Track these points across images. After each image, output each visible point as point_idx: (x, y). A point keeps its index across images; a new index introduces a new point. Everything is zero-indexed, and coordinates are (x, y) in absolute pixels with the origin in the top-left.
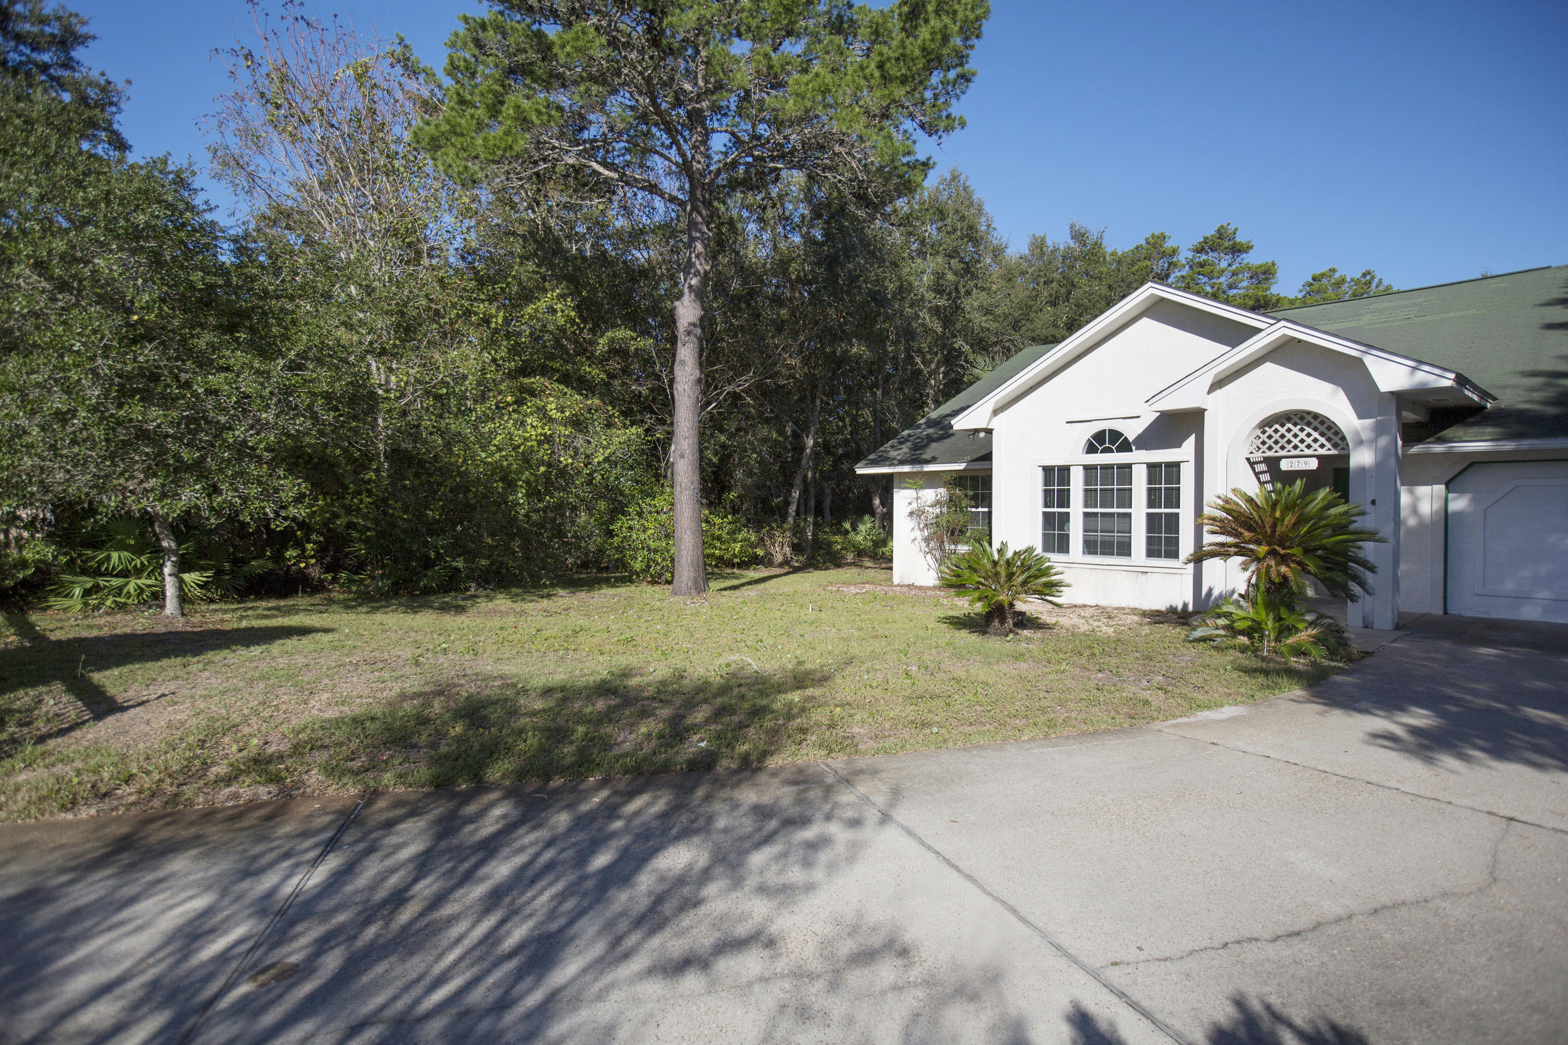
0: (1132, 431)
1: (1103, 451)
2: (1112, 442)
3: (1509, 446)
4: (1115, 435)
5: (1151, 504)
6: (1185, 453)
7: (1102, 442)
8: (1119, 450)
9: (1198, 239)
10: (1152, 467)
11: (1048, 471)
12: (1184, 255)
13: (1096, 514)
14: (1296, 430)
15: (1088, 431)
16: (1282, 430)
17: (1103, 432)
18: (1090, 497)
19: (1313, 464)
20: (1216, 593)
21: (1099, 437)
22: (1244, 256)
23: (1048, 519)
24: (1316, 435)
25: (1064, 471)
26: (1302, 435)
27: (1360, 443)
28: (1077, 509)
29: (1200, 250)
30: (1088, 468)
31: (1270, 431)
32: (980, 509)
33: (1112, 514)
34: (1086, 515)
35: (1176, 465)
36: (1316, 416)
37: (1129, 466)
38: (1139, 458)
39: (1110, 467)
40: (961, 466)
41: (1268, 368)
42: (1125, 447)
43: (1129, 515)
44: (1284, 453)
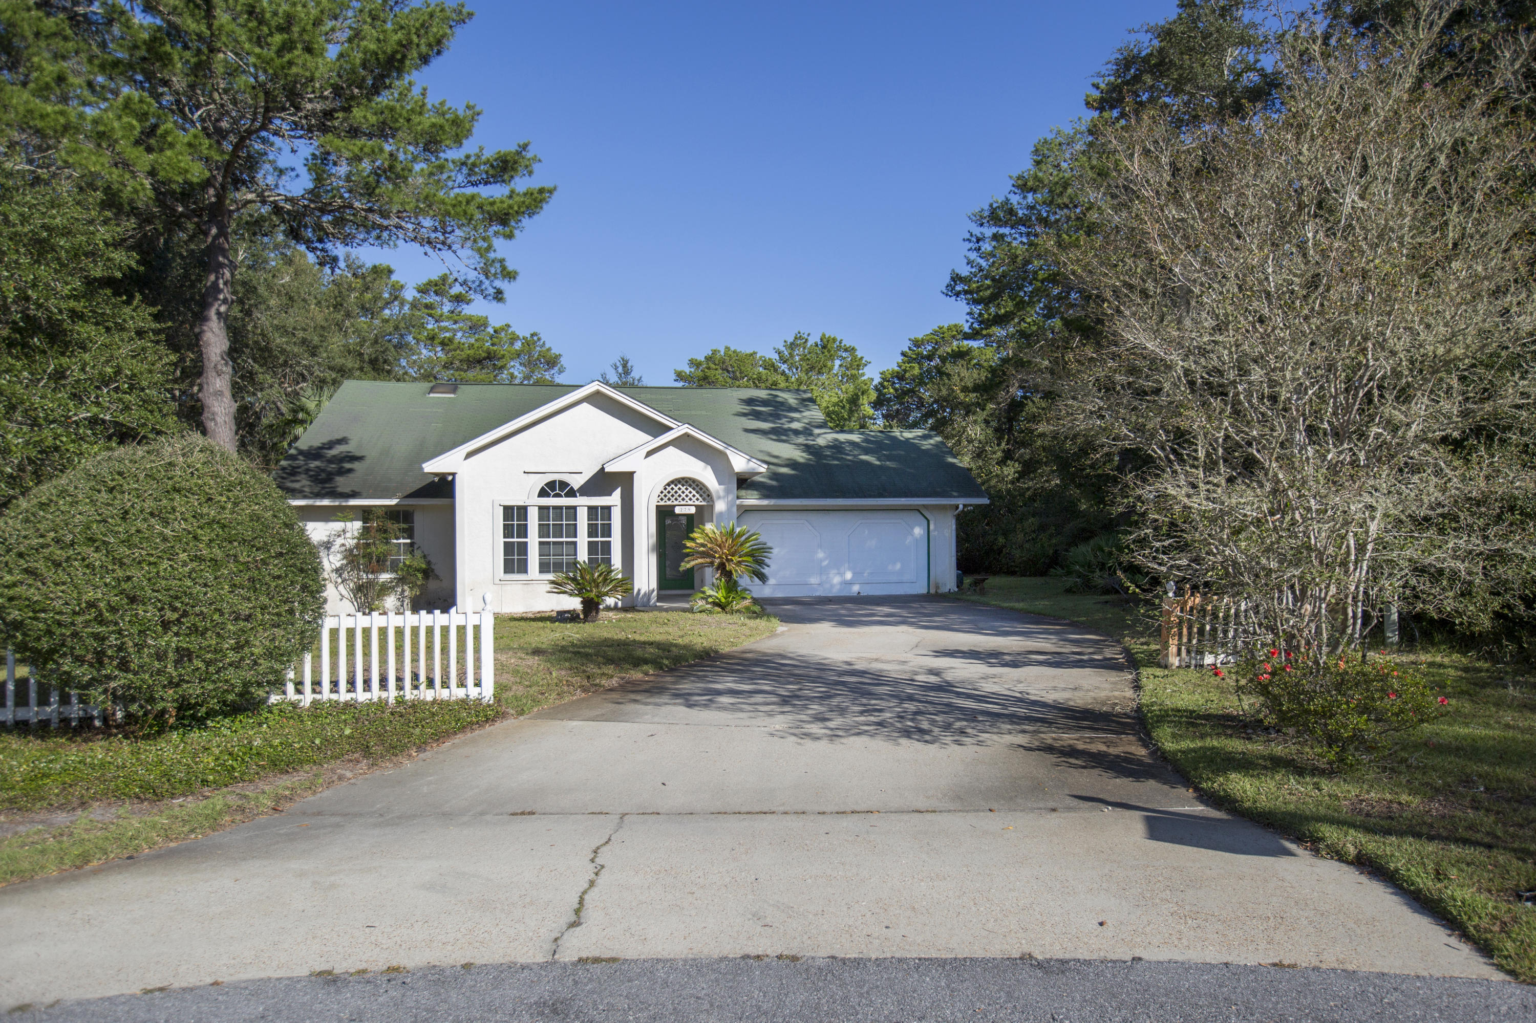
0: (577, 482)
1: (555, 496)
2: (561, 489)
3: (765, 502)
4: (563, 485)
5: (590, 535)
6: (614, 499)
7: (553, 489)
8: (567, 495)
9: (423, 280)
10: (592, 510)
11: (508, 511)
12: (410, 294)
13: (549, 543)
14: (683, 489)
15: (541, 481)
16: (676, 489)
17: (554, 482)
18: (543, 530)
19: (692, 510)
20: (642, 592)
21: (551, 485)
22: (465, 306)
23: (508, 547)
24: (694, 492)
25: (523, 511)
26: (687, 492)
27: (719, 498)
28: (533, 539)
29: (423, 290)
30: (541, 508)
31: (669, 489)
32: (402, 541)
33: (562, 543)
34: (541, 543)
35: (608, 508)
36: (694, 481)
37: (574, 508)
38: (582, 502)
39: (561, 508)
40: (393, 502)
41: (671, 449)
42: (572, 493)
43: (575, 543)
44: (676, 503)
